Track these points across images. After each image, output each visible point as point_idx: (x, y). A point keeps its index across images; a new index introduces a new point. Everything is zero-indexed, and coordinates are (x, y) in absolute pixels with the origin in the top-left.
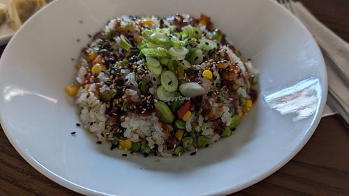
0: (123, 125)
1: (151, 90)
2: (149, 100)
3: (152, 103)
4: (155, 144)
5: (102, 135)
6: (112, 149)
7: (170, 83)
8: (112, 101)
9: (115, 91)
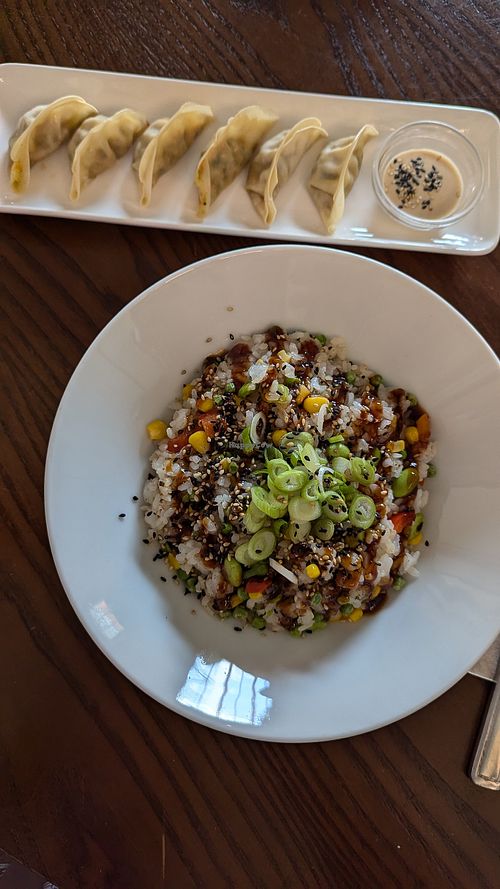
0: (181, 547)
1: (235, 538)
2: (225, 548)
3: (224, 555)
4: (203, 591)
5: (154, 534)
6: (154, 560)
7: (258, 552)
8: (186, 506)
9: (196, 499)
